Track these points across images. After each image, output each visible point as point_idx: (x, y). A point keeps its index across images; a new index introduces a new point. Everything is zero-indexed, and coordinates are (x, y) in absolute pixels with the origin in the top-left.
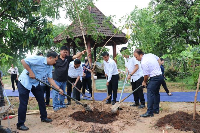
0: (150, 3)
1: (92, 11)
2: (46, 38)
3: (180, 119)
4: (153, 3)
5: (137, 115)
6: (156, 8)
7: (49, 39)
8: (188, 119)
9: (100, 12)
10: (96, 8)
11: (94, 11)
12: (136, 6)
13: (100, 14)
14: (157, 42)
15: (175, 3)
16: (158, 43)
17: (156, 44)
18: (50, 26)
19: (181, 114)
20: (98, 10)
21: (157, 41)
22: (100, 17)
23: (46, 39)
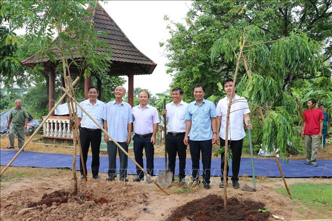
0: (189, 13)
1: (96, 16)
2: (4, 61)
3: (208, 209)
4: (194, 13)
5: (145, 200)
6: (197, 22)
7: (9, 64)
8: (219, 208)
9: (110, 18)
10: (104, 12)
11: (99, 17)
12: (165, 16)
13: (110, 23)
14: (195, 77)
15: (225, 18)
16: (198, 79)
17: (193, 81)
18: (11, 41)
19: (212, 200)
20: (107, 15)
21: (196, 75)
22: (109, 27)
23: (4, 64)
